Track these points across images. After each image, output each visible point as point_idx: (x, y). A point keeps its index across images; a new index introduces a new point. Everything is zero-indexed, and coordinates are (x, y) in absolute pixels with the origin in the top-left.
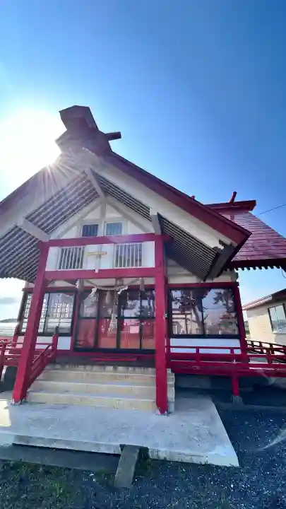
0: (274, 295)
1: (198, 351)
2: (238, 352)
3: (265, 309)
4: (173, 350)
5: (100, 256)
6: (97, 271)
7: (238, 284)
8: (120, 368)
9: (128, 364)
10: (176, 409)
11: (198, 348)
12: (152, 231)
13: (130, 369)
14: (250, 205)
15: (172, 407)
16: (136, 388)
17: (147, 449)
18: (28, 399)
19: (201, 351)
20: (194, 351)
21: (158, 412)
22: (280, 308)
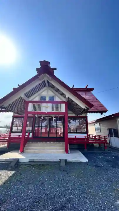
0: (97, 120)
1: (75, 137)
2: (86, 137)
3: (94, 124)
4: (69, 137)
5: (47, 107)
6: (46, 112)
7: (87, 117)
8: (52, 142)
9: (54, 141)
10: (70, 152)
11: (75, 136)
12: (65, 100)
13: (55, 142)
14: (92, 90)
15: (69, 152)
16: (58, 147)
17: (66, 160)
18: (24, 152)
19: (76, 137)
20: (74, 137)
21: (66, 153)
22: (98, 124)
